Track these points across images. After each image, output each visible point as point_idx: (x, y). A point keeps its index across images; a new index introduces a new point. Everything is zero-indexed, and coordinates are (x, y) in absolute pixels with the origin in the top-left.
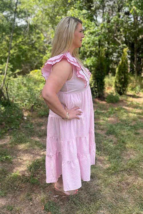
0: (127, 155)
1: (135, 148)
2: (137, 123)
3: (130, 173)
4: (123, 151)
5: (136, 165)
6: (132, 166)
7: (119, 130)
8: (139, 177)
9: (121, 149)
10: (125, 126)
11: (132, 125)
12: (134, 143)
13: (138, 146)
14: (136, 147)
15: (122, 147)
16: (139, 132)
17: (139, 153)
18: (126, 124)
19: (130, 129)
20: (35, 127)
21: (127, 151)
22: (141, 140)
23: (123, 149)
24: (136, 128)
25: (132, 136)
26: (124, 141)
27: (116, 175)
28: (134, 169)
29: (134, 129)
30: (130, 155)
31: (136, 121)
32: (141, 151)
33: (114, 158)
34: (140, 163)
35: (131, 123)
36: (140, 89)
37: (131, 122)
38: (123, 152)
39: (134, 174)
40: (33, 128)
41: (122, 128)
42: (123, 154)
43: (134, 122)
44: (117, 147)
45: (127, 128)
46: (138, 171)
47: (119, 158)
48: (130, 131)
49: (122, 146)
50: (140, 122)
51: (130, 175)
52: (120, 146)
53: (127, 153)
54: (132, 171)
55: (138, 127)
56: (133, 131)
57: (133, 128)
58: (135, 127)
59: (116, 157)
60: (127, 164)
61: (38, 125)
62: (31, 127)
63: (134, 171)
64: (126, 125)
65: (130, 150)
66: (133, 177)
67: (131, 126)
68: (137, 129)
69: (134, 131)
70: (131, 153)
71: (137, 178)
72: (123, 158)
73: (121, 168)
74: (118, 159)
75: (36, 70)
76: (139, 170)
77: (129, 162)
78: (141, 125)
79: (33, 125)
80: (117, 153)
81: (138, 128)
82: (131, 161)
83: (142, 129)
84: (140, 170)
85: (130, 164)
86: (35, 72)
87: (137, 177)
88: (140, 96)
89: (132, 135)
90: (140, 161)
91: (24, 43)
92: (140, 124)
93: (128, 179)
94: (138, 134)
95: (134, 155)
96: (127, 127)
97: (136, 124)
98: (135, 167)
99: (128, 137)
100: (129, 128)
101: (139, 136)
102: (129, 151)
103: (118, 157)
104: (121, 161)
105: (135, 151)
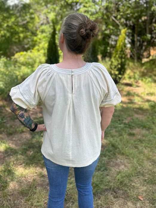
0: (116, 164)
1: (128, 156)
2: (133, 119)
3: (118, 195)
4: (111, 159)
5: (126, 181)
6: (121, 183)
7: (109, 129)
8: (129, 201)
9: (109, 156)
10: (117, 123)
11: (127, 122)
12: (126, 147)
13: (131, 152)
14: (128, 154)
15: (111, 153)
16: (134, 132)
17: (132, 162)
18: (119, 120)
19: (124, 128)
20: (8, 121)
21: (117, 160)
22: (136, 144)
23: (112, 157)
24: (131, 127)
25: (125, 138)
26: (115, 144)
27: (98, 196)
28: (123, 187)
29: (128, 128)
30: (120, 165)
31: (131, 117)
32: (135, 160)
33: (99, 170)
34: (132, 178)
35: (125, 119)
36: (140, 77)
37: (125, 117)
38: (112, 161)
39: (123, 196)
40: (5, 122)
41: (113, 125)
42: (112, 163)
43: (129, 118)
44: (104, 153)
45: (120, 127)
46: (128, 191)
47: (106, 169)
48: (124, 130)
49: (111, 151)
50: (137, 118)
51: (117, 197)
52: (109, 152)
53: (117, 162)
54: (120, 191)
55: (133, 125)
56: (127, 131)
57: (127, 126)
58: (129, 125)
59: (101, 167)
60: (114, 180)
61: (11, 119)
62: (2, 121)
63: (123, 190)
64: (119, 122)
65: (121, 157)
66: (121, 201)
67: (125, 124)
68: (133, 129)
69: (129, 131)
70: (121, 162)
71: (127, 204)
72: (110, 170)
73: (106, 185)
74: (103, 171)
75: (22, 53)
76: (130, 190)
77: (118, 176)
78: (137, 123)
79: (5, 118)
80: (103, 162)
81: (133, 127)
82: (120, 174)
83: (139, 128)
84: (132, 190)
85: (118, 180)
86: (21, 55)
87: (126, 201)
88: (139, 85)
89: (125, 136)
90: (133, 176)
91: (17, 24)
92: (137, 121)
93: (114, 204)
94: (133, 135)
95: (125, 166)
96: (120, 124)
97: (132, 121)
98: (125, 184)
99: (120, 139)
100: (122, 126)
101: (134, 138)
102: (119, 159)
103: (104, 168)
104: (108, 175)
105: (128, 160)
